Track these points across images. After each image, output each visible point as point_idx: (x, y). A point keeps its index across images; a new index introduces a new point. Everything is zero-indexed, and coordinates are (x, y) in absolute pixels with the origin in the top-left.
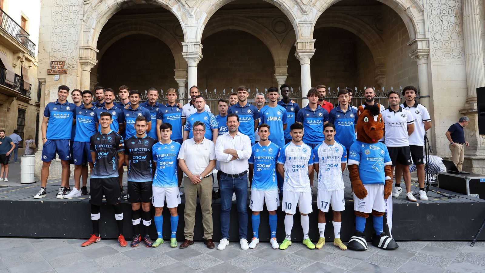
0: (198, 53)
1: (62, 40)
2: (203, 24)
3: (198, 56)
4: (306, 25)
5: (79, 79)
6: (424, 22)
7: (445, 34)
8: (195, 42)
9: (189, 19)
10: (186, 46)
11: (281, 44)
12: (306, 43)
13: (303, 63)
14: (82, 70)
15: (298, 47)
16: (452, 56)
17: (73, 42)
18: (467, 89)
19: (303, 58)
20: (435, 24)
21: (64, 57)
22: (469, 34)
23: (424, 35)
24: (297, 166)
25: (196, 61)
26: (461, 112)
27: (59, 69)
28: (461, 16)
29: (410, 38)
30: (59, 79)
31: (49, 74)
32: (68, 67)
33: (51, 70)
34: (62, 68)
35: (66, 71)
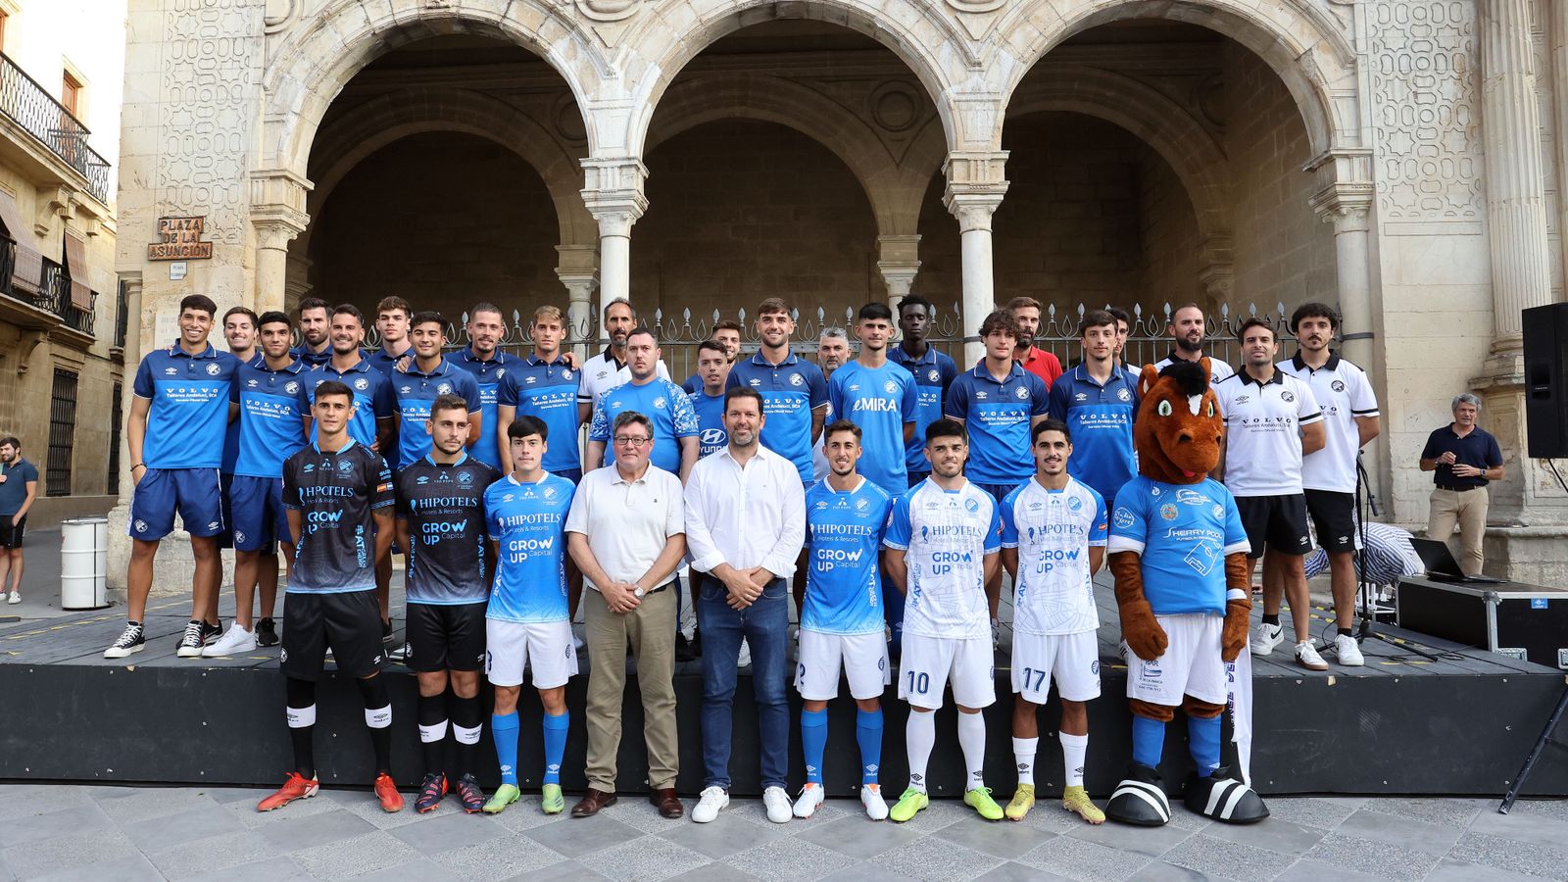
0: (633, 193)
1: (196, 149)
2: (650, 99)
3: (632, 203)
4: (978, 106)
5: (249, 274)
6: (1356, 97)
7: (1424, 134)
8: (623, 159)
9: (604, 84)
10: (595, 172)
11: (898, 165)
12: (979, 163)
13: (969, 228)
14: (260, 246)
15: (955, 175)
16: (1446, 207)
17: (232, 156)
18: (1493, 311)
19: (970, 211)
20: (1392, 103)
21: (203, 204)
22: (1500, 136)
23: (1358, 138)
24: (948, 556)
25: (625, 219)
26: (1473, 387)
27: (187, 242)
28: (1476, 76)
29: (1312, 148)
31: (152, 258)
32: (216, 237)
33: (161, 246)
34: (196, 239)
35: (209, 251)
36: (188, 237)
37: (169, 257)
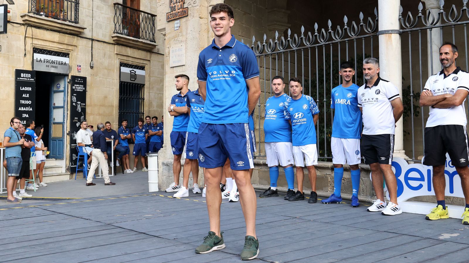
5: (204, 22)
14: (208, 5)
30: (179, 27)
31: (168, 20)
32: (189, 4)
33: (171, 13)
34: (182, 7)
35: (187, 12)
36: (179, 7)
37: (174, 19)
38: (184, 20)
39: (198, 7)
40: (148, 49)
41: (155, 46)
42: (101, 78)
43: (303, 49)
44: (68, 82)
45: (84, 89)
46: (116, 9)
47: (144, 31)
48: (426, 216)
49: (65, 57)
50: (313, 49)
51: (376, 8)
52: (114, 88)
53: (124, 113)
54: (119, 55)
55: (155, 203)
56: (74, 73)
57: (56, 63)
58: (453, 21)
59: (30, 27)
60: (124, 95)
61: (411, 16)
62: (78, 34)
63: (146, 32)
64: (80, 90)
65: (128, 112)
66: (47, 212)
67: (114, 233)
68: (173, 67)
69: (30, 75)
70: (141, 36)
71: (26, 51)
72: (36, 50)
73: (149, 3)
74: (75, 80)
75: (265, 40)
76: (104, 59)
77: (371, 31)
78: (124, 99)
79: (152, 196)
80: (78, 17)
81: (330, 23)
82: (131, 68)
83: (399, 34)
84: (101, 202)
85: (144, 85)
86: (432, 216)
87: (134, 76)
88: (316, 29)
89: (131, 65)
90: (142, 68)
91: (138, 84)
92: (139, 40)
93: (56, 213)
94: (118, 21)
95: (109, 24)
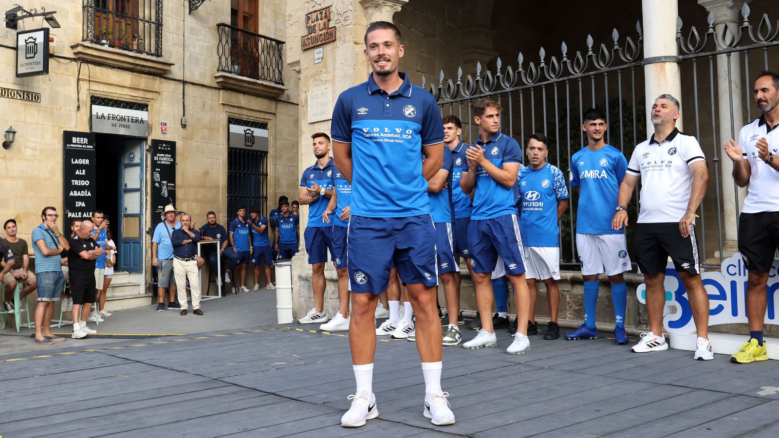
27: (322, 30)
31: (304, 48)
32: (338, 21)
33: (308, 37)
34: (326, 27)
35: (334, 34)
36: (322, 26)
37: (313, 45)
38: (329, 47)
39: (351, 26)
40: (272, 95)
41: (283, 90)
42: (198, 143)
43: (521, 89)
44: (147, 150)
45: (172, 160)
46: (220, 33)
47: (265, 67)
48: (732, 356)
49: (142, 110)
50: (538, 90)
51: (638, 21)
52: (220, 159)
53: (236, 197)
54: (226, 106)
55: (289, 341)
56: (156, 135)
57: (127, 120)
58: (765, 40)
59: (85, 63)
60: (235, 169)
61: (696, 33)
62: (162, 74)
63: (268, 69)
64: (166, 163)
65: (242, 196)
66: (116, 361)
67: (226, 394)
68: (314, 123)
69: (86, 140)
70: (260, 75)
71: (80, 103)
72: (96, 100)
73: (272, 24)
74: (157, 147)
75: (459, 77)
76: (203, 113)
77: (632, 59)
78: (236, 175)
79: (284, 331)
80: (160, 46)
81: (564, 47)
82: (246, 126)
83: (678, 63)
84: (203, 341)
85: (266, 153)
86: (742, 357)
87: (250, 139)
88: (542, 58)
89: (245, 121)
90: (264, 126)
91: (257, 152)
92: (258, 82)
93: (130, 362)
94: (224, 52)
95: (209, 56)
